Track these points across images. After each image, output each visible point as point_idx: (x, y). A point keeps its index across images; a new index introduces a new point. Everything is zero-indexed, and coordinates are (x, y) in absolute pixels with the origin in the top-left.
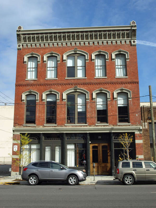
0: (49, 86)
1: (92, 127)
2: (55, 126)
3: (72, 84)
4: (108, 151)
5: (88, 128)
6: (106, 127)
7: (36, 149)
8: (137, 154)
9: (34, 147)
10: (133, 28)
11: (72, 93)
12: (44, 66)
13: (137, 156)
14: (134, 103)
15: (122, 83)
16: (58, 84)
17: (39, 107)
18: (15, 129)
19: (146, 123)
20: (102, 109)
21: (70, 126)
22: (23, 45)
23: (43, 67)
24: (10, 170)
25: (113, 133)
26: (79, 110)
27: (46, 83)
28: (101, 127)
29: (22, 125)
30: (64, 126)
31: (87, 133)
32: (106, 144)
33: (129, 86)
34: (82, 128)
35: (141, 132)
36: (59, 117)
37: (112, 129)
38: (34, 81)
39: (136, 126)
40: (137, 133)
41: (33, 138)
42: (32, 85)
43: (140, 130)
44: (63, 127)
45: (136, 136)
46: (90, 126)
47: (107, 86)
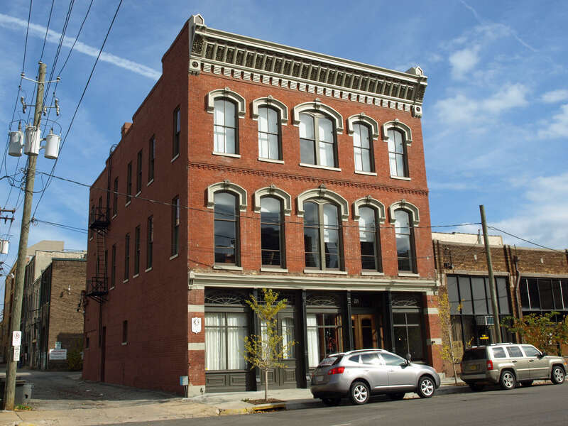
0: (266, 177)
1: (356, 280)
2: (284, 274)
3: (314, 180)
4: (373, 331)
5: (348, 280)
6: (381, 280)
7: (236, 327)
8: (431, 336)
9: (233, 321)
10: (422, 83)
11: (312, 200)
12: (253, 127)
13: (432, 340)
14: (422, 233)
15: (402, 191)
16: (286, 176)
17: (248, 224)
18: (196, 276)
19: (443, 275)
20: (365, 241)
21: (314, 275)
22: (202, 65)
23: (251, 128)
24: (185, 381)
25: (392, 292)
26: (327, 240)
27: (260, 168)
28: (371, 278)
29: (208, 266)
30: (302, 274)
31: (347, 291)
32: (369, 317)
33: (414, 197)
34: (338, 279)
35: (437, 293)
36: (290, 251)
37: (392, 285)
38: (232, 159)
39: (428, 279)
40: (430, 293)
41: (231, 301)
42: (228, 169)
43: (435, 288)
44: (299, 276)
45: (428, 299)
46: (352, 276)
47: (377, 192)
